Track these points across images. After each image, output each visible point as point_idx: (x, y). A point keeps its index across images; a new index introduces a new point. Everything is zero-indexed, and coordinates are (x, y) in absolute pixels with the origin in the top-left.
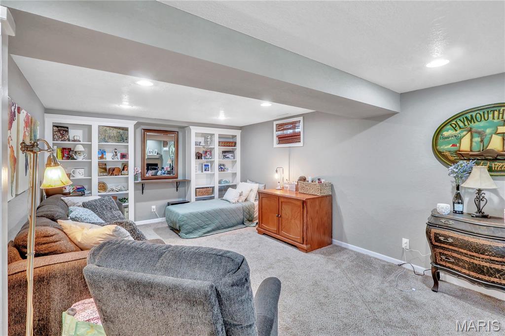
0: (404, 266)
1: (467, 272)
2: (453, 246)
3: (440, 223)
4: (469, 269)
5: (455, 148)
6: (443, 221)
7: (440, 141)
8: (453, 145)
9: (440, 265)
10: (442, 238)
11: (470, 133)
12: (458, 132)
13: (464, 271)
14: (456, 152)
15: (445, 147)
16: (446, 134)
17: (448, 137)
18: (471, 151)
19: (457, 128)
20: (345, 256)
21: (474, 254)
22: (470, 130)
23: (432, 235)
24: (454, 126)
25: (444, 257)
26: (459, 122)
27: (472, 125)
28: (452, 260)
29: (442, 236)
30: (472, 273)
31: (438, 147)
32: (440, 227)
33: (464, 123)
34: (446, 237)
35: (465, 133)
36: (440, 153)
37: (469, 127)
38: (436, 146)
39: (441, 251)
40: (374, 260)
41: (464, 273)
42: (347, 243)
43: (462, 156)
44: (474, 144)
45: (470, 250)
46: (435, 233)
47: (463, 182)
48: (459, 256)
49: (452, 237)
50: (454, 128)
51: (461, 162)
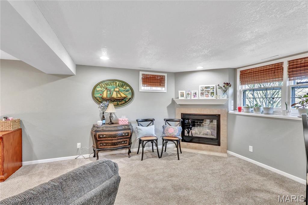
0: (78, 158)
1: (110, 147)
2: (105, 138)
3: (100, 130)
4: (111, 146)
5: (101, 96)
6: (101, 128)
7: (95, 92)
8: (101, 95)
9: (100, 148)
10: (101, 136)
11: (106, 90)
12: (102, 89)
13: (109, 147)
14: (101, 97)
15: (97, 95)
16: (98, 89)
17: (98, 91)
18: (107, 97)
19: (102, 87)
20: (41, 168)
21: (113, 139)
22: (106, 89)
23: (97, 136)
24: (101, 86)
25: (101, 145)
26: (103, 85)
27: (107, 86)
28: (105, 144)
29: (102, 135)
30: (112, 147)
31: (94, 95)
32: (100, 131)
33: (104, 85)
34: (103, 135)
35: (105, 89)
36: (95, 97)
37: (106, 87)
38: (94, 94)
39: (101, 142)
40: (61, 162)
41: (109, 148)
42: (38, 160)
43: (104, 99)
44: (108, 94)
45: (112, 138)
46: (99, 135)
47: (105, 111)
48: (107, 142)
49: (105, 135)
50: (101, 87)
51: (104, 102)
